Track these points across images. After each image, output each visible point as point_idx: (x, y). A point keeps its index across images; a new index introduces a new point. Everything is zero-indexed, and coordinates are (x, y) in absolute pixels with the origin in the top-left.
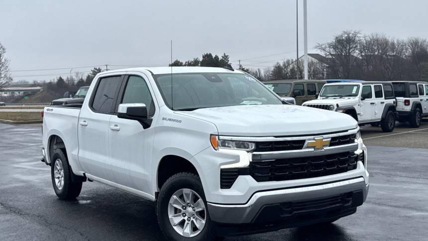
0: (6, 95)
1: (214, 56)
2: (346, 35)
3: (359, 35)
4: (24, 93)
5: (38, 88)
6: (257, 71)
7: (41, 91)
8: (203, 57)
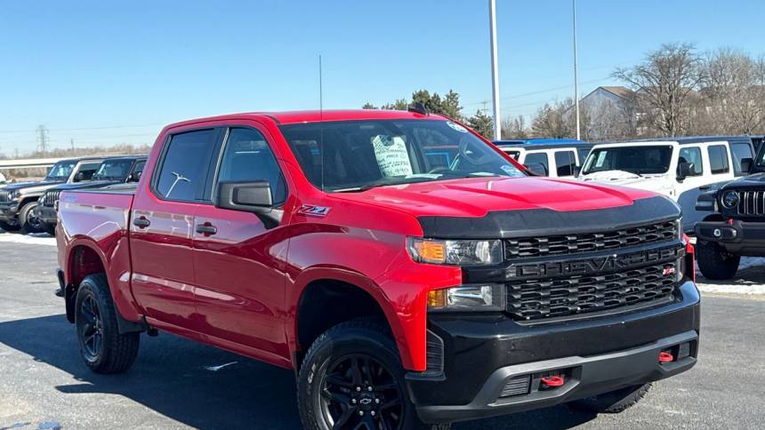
1: (431, 96)
2: (668, 52)
3: (691, 51)
6: (518, 120)
8: (414, 98)
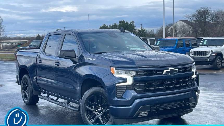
0: (8, 45)
1: (126, 22)
2: (203, 10)
3: (210, 9)
4: (18, 43)
5: (26, 41)
6: (152, 31)
7: (27, 42)
8: (120, 23)
